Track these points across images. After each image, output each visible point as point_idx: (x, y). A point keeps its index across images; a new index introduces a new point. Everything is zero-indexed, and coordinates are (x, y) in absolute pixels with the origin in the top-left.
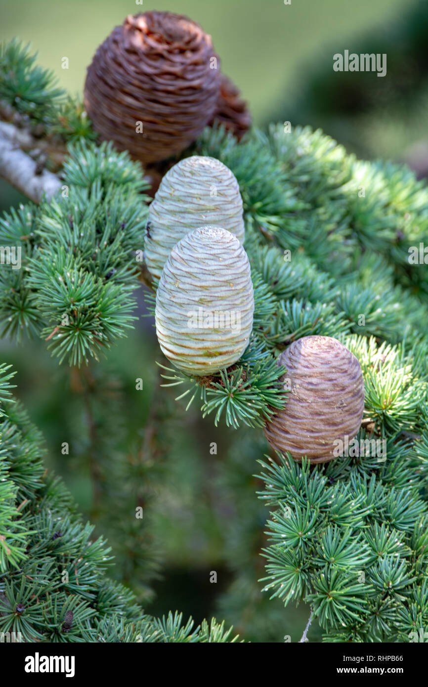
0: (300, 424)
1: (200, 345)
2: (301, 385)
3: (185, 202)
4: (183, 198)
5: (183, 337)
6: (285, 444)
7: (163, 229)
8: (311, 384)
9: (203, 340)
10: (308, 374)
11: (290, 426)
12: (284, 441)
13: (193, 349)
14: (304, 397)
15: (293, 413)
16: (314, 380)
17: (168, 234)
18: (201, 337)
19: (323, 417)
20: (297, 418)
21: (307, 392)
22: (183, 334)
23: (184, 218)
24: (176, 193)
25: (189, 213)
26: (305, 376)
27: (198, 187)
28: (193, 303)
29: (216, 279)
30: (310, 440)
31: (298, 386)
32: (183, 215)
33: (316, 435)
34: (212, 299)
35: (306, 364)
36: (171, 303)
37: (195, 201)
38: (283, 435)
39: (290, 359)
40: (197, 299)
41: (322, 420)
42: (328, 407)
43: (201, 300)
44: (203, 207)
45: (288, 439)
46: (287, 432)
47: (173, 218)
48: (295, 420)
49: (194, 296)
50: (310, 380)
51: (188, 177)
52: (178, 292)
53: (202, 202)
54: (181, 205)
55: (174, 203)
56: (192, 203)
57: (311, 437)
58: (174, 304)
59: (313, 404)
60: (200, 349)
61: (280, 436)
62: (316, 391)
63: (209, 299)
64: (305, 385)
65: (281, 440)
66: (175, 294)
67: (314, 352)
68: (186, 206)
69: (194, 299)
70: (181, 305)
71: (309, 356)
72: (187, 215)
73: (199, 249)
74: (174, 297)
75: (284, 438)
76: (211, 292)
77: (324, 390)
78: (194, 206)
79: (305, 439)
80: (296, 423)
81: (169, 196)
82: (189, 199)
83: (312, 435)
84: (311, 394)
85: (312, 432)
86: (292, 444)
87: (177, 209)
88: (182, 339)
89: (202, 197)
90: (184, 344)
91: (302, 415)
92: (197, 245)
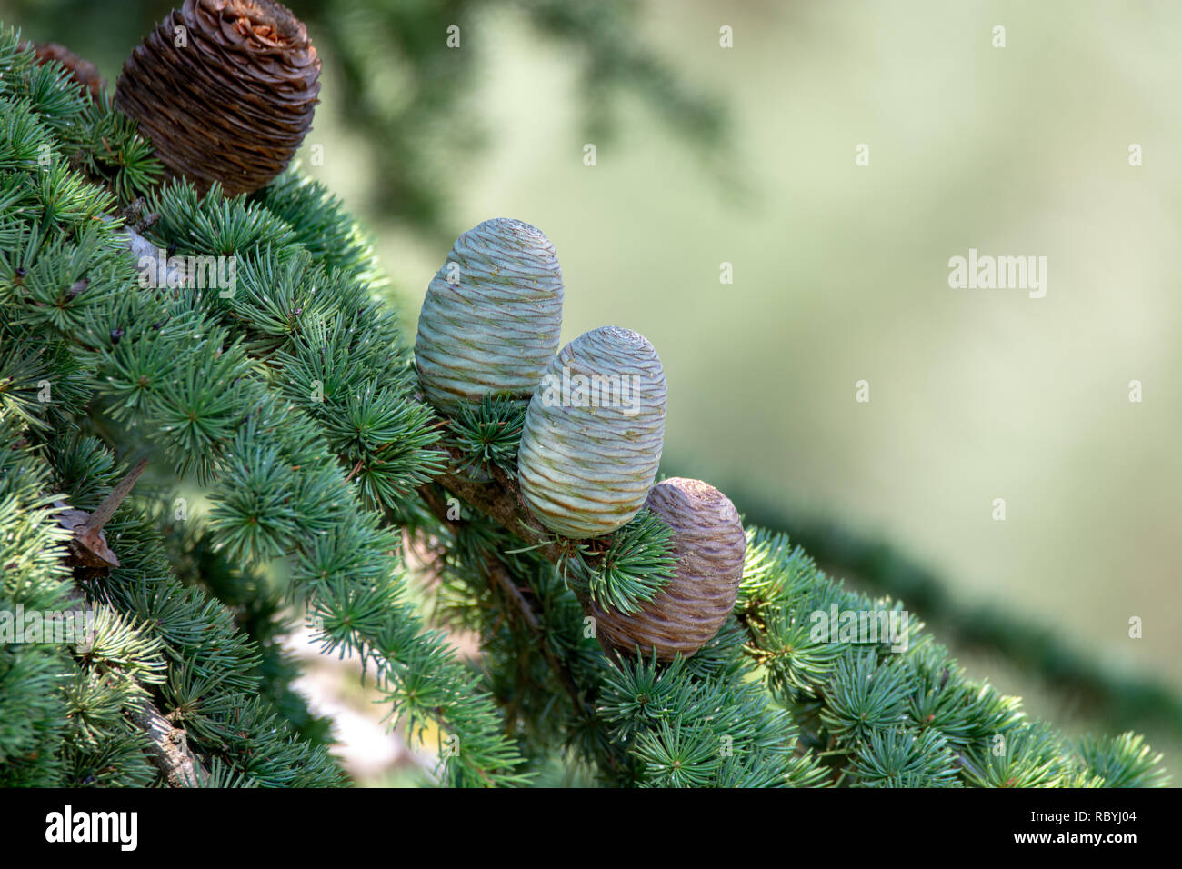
0: (687, 607)
1: (616, 499)
2: (696, 552)
3: (518, 286)
4: (515, 281)
5: (594, 487)
6: (654, 634)
7: (482, 325)
8: (709, 549)
9: (621, 491)
10: (706, 535)
11: (670, 610)
12: (654, 631)
13: (605, 503)
14: (699, 568)
15: (679, 592)
16: (713, 545)
17: (490, 332)
18: (618, 487)
19: (717, 597)
20: (683, 599)
21: (703, 562)
22: (595, 482)
23: (515, 309)
24: (503, 273)
25: (522, 301)
26: (702, 539)
27: (534, 264)
28: (617, 438)
29: (648, 403)
30: (693, 629)
31: (692, 553)
32: (514, 305)
33: (704, 622)
34: (642, 432)
35: (699, 521)
36: (582, 437)
37: (531, 284)
38: (655, 621)
39: (672, 513)
40: (623, 432)
41: (715, 601)
42: (725, 581)
43: (628, 433)
44: (541, 294)
45: (662, 628)
46: (663, 618)
47: (498, 309)
48: (678, 601)
49: (620, 429)
50: (708, 544)
51: (517, 250)
52: (594, 421)
53: (539, 287)
54: (510, 289)
55: (498, 287)
56: (526, 288)
57: (696, 625)
58: (587, 439)
59: (710, 579)
60: (613, 503)
61: (649, 623)
62: (715, 560)
63: (638, 432)
64: (702, 552)
65: (649, 628)
66: (589, 425)
67: (706, 504)
68: (519, 291)
69: (618, 432)
70: (598, 441)
71: (701, 509)
72: (518, 305)
73: (623, 360)
74: (587, 429)
75: (656, 626)
76: (640, 423)
77: (724, 559)
78: (531, 292)
79: (687, 628)
80: (678, 605)
81: (491, 277)
82: (523, 282)
83: (698, 622)
84: (708, 564)
85: (699, 617)
86: (666, 634)
87: (507, 297)
88: (592, 490)
89: (540, 280)
90: (594, 497)
91: (692, 595)
92: (620, 355)
